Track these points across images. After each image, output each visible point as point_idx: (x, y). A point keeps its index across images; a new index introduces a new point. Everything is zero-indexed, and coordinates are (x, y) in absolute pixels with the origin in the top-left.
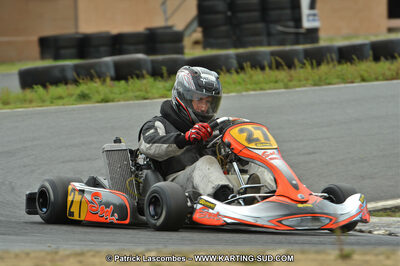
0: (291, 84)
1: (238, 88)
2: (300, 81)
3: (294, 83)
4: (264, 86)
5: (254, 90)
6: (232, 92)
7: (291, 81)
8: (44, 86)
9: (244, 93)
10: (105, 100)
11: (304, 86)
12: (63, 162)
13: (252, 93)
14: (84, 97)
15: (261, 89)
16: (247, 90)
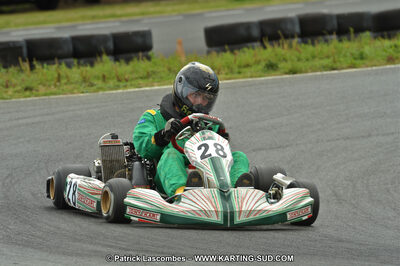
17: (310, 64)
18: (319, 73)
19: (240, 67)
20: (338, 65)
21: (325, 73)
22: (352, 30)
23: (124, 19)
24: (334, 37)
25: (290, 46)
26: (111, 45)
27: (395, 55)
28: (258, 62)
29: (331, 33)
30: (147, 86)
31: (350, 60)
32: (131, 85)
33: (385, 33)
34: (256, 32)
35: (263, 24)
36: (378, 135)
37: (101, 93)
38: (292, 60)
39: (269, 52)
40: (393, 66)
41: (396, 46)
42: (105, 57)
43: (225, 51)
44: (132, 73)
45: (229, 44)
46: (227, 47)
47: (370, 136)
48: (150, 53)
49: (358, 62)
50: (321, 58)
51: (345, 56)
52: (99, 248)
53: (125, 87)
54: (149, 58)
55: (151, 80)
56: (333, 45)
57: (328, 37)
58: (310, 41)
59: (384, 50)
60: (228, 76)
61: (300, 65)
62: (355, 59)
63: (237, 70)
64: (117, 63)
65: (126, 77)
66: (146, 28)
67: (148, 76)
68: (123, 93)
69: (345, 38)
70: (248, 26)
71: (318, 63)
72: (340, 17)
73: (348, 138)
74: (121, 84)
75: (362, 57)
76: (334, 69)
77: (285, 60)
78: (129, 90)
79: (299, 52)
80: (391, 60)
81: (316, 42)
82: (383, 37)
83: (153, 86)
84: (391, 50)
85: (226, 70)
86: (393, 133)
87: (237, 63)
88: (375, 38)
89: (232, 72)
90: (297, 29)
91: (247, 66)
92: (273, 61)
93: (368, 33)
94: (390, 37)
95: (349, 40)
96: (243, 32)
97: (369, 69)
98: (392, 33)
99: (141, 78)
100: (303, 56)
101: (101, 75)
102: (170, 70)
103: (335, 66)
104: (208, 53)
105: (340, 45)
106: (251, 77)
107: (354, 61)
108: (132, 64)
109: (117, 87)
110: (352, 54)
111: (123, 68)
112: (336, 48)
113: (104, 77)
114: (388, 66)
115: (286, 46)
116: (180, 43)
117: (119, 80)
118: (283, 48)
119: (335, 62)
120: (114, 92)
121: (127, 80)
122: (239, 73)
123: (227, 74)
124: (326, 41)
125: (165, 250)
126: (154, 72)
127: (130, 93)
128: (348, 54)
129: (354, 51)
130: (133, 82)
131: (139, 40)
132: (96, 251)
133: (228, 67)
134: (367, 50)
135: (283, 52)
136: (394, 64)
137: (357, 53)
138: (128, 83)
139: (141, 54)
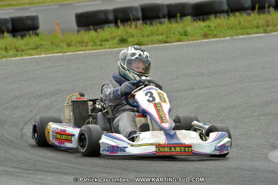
0: (268, 29)
1: (231, 32)
3: (270, 28)
4: (249, 30)
5: (243, 34)
6: (226, 36)
7: (268, 26)
9: (235, 37)
15: (248, 34)
16: (238, 34)
17: (150, 39)
18: (156, 45)
19: (101, 41)
20: (170, 39)
21: (160, 45)
22: (178, 15)
23: (17, 7)
24: (166, 20)
25: (136, 27)
26: (10, 26)
27: (209, 33)
28: (114, 38)
29: (164, 17)
30: (37, 54)
31: (177, 36)
32: (26, 54)
33: (201, 17)
34: (111, 17)
35: (116, 11)
36: (198, 88)
37: (4, 59)
38: (138, 37)
39: (122, 30)
40: (207, 40)
41: (209, 26)
42: (6, 34)
43: (90, 30)
44: (26, 45)
45: (93, 25)
46: (91, 27)
47: (193, 89)
48: (38, 31)
49: (183, 37)
50: (157, 35)
51: (174, 33)
52: (8, 169)
53: (22, 55)
54: (37, 35)
55: (39, 50)
56: (165, 26)
57: (162, 20)
58: (149, 23)
59: (201, 29)
60: (93, 48)
61: (143, 40)
62: (181, 35)
63: (99, 43)
64: (15, 38)
65: (22, 48)
66: (34, 14)
67: (37, 47)
68: (20, 60)
69: (173, 20)
70: (106, 12)
71: (155, 38)
72: (169, 6)
73: (178, 91)
74: (19, 53)
75: (186, 34)
76: (167, 43)
77: (133, 36)
78: (24, 58)
79: (142, 30)
80: (205, 36)
81: (154, 23)
82: (199, 20)
83: (41, 54)
84: (206, 29)
85: (92, 43)
86: (208, 87)
87: (99, 38)
88: (194, 20)
89: (96, 45)
90: (140, 15)
91: (106, 40)
92: (125, 37)
93: (189, 17)
94: (204, 20)
95: (177, 22)
96: (102, 16)
97: (191, 42)
98: (205, 17)
99: (32, 49)
100: (145, 33)
101: (4, 47)
102: (52, 43)
103: (167, 40)
104: (78, 31)
105: (171, 25)
106: (110, 48)
107: (181, 37)
108: (25, 39)
109: (16, 56)
110: (179, 32)
111: (19, 42)
112: (167, 28)
113: (6, 48)
114: (204, 41)
115: (133, 26)
116: (58, 24)
117: (17, 51)
118: (131, 27)
119: (167, 37)
120: (14, 59)
121: (22, 51)
122: (101, 45)
123: (92, 46)
124: (161, 23)
125: (54, 170)
126: (41, 45)
127: (24, 59)
128: (176, 32)
129: (180, 30)
130: (27, 52)
131: (30, 22)
132: (6, 171)
133: (93, 42)
134: (189, 29)
135: (131, 30)
136: (208, 39)
137: (182, 31)
138: (24, 53)
139: (31, 32)
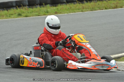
2: (86, 9)
8: (7, 10)
10: (26, 16)
11: (88, 11)
12: (15, 40)
13: (72, 13)
14: (20, 15)
